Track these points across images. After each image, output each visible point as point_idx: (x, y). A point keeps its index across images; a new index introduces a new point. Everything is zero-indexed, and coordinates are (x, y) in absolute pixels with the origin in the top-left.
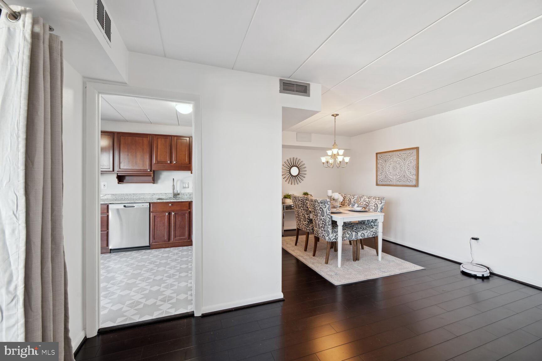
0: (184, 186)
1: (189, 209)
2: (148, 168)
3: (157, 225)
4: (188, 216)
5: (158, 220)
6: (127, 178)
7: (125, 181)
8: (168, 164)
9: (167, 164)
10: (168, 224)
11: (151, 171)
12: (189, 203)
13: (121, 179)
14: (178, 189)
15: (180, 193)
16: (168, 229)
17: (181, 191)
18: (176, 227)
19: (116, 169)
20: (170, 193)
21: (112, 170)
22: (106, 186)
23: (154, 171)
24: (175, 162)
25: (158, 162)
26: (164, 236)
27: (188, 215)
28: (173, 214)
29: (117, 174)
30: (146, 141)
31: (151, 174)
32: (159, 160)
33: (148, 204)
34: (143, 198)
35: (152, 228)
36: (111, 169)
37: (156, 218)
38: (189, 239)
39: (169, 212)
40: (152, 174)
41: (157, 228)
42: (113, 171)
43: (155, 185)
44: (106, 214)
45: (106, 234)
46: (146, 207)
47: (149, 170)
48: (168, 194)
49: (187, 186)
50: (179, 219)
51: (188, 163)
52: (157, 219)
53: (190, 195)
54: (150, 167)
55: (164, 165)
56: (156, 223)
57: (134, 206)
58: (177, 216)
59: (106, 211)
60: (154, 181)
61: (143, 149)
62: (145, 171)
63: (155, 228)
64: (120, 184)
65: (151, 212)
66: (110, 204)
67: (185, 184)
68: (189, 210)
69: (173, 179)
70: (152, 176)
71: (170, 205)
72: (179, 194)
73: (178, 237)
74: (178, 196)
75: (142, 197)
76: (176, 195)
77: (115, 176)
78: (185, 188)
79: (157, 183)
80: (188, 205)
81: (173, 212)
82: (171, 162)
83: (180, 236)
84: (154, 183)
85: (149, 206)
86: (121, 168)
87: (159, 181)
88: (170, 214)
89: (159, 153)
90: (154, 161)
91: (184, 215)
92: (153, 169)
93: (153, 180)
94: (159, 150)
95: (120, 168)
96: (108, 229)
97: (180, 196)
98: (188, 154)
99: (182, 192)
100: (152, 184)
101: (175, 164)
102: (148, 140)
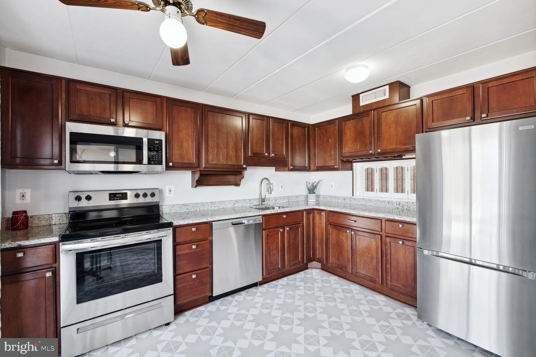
2: (242, 163)
3: (270, 248)
5: (271, 240)
8: (265, 157)
10: (282, 245)
12: (303, 212)
16: (282, 253)
24: (272, 155)
25: (254, 154)
28: (288, 229)
32: (254, 151)
33: (261, 217)
35: (265, 253)
38: (303, 263)
42: (199, 167)
44: (208, 238)
47: (244, 166)
51: (286, 156)
55: (260, 158)
58: (290, 231)
63: (268, 253)
65: (263, 229)
71: (284, 217)
80: (301, 215)
82: (268, 154)
85: (261, 221)
86: (209, 162)
90: (249, 153)
91: (298, 229)
92: (248, 164)
94: (254, 137)
96: (210, 263)
97: (267, 202)
98: (286, 144)
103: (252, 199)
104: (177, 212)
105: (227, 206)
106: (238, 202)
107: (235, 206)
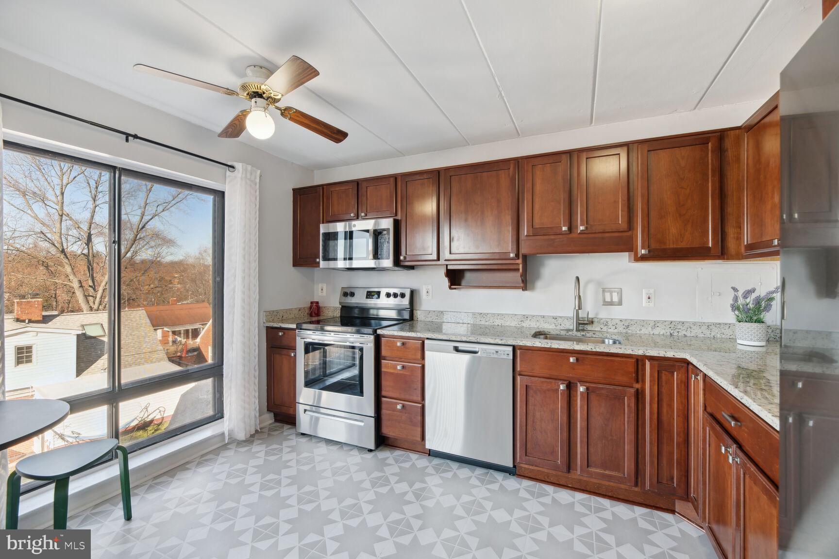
0: (608, 299)
1: (637, 382)
2: (510, 249)
3: (534, 416)
4: (633, 405)
5: (536, 399)
6: (468, 275)
7: (463, 283)
8: (562, 234)
9: (561, 236)
10: (565, 418)
11: (517, 256)
12: (637, 360)
13: (455, 278)
14: (590, 309)
15: (595, 320)
16: (565, 435)
17: (597, 314)
18: (592, 432)
19: (445, 254)
20: (568, 318)
21: (436, 259)
22: (430, 292)
23: (525, 257)
24: (582, 228)
25: (535, 232)
26: (553, 452)
27: (633, 401)
28: (582, 389)
29: (447, 265)
30: (504, 178)
31: (518, 264)
32: (536, 226)
33: (511, 349)
34: (501, 326)
35: (520, 421)
36: (435, 257)
37: (531, 392)
38: (636, 485)
39: (570, 383)
40: (521, 267)
41: (533, 421)
42: (438, 259)
43: (527, 293)
44: (420, 362)
45: (419, 410)
46: (505, 357)
47: (512, 255)
48: (560, 321)
49: (616, 299)
50: (600, 410)
51: (625, 226)
52: (533, 396)
53: (628, 327)
54: (515, 246)
55: (552, 237)
56: (530, 407)
57: (477, 350)
58: (593, 397)
59: (419, 356)
60: (526, 283)
61: (499, 201)
62: (504, 256)
63: (530, 422)
64: (455, 289)
65: (517, 373)
66: (428, 339)
67: (611, 293)
68: (638, 386)
69: (578, 278)
70: (521, 270)
71: (572, 360)
72: (592, 322)
73: (596, 467)
74: (589, 327)
75: (498, 322)
76: (583, 324)
77: (443, 271)
78: (611, 303)
79: (533, 288)
80: (631, 369)
81: (582, 382)
82: (570, 229)
83: (604, 466)
84: (525, 288)
85: (511, 357)
86: (453, 251)
87: (539, 284)
88: (570, 387)
89: (537, 207)
90: (525, 231)
91: (619, 398)
92: (523, 250)
93: (523, 281)
94: (537, 200)
95: (450, 253)
96: (423, 398)
97: (596, 327)
98: (626, 198)
99: (600, 316)
100: (519, 292)
101: (582, 232)
102: (509, 174)
103: (561, 317)
104: (434, 320)
105: (508, 324)
106: (529, 319)
107: (524, 325)
